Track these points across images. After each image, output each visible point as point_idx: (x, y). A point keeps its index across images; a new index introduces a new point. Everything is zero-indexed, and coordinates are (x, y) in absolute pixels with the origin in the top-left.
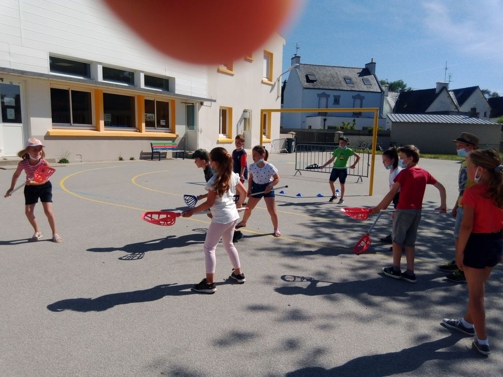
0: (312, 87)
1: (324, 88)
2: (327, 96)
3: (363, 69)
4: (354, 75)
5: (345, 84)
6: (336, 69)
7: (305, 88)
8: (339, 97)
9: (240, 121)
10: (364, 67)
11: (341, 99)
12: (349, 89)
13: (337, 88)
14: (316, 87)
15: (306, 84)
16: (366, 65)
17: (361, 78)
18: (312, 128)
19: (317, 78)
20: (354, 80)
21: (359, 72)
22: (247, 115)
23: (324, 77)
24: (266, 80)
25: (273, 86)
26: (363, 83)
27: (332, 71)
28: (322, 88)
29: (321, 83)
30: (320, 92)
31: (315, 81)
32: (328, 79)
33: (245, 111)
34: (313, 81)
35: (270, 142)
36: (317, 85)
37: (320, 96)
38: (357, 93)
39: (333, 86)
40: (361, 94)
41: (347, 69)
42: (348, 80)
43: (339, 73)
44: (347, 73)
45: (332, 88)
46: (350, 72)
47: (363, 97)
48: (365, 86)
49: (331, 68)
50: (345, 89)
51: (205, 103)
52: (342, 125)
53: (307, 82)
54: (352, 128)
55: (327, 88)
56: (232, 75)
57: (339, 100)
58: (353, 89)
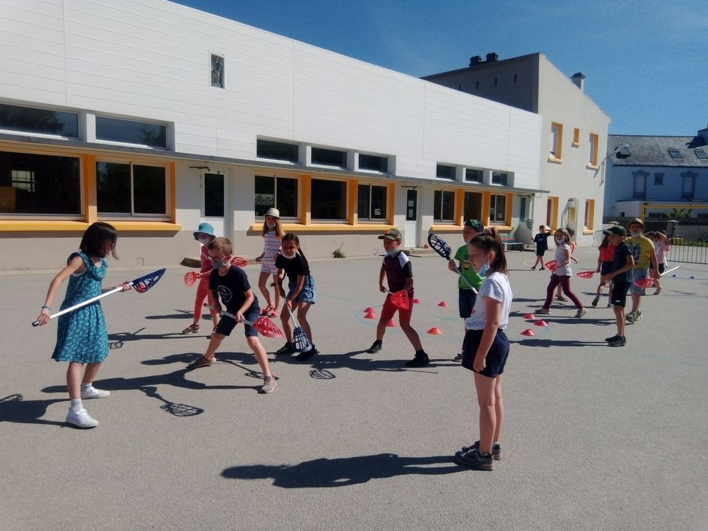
0: (624, 163)
1: (641, 164)
2: (646, 175)
3: (695, 137)
4: (681, 146)
5: (670, 159)
6: (656, 139)
7: (616, 165)
8: (662, 175)
9: (565, 211)
10: (696, 135)
11: (664, 177)
12: (676, 164)
13: (659, 164)
14: (630, 163)
15: (617, 160)
16: (699, 131)
17: (692, 150)
18: (626, 216)
19: (631, 151)
20: (682, 152)
21: (689, 142)
22: (573, 204)
23: (640, 151)
24: (590, 164)
25: (597, 170)
26: (696, 156)
27: (651, 142)
28: (638, 164)
29: (637, 158)
30: (636, 169)
31: (629, 156)
32: (646, 153)
33: (570, 200)
34: (625, 156)
35: (592, 234)
36: (632, 161)
37: (635, 174)
38: (687, 170)
39: (653, 161)
40: (693, 170)
41: (671, 139)
42: (673, 153)
43: (660, 144)
44: (672, 144)
45: (652, 164)
46: (676, 142)
47: (697, 175)
48: (699, 160)
49: (648, 138)
50: (671, 165)
51: (537, 194)
52: (672, 211)
53: (618, 158)
54: (687, 215)
55: (646, 164)
56: (560, 163)
57: (662, 179)
58: (682, 164)
